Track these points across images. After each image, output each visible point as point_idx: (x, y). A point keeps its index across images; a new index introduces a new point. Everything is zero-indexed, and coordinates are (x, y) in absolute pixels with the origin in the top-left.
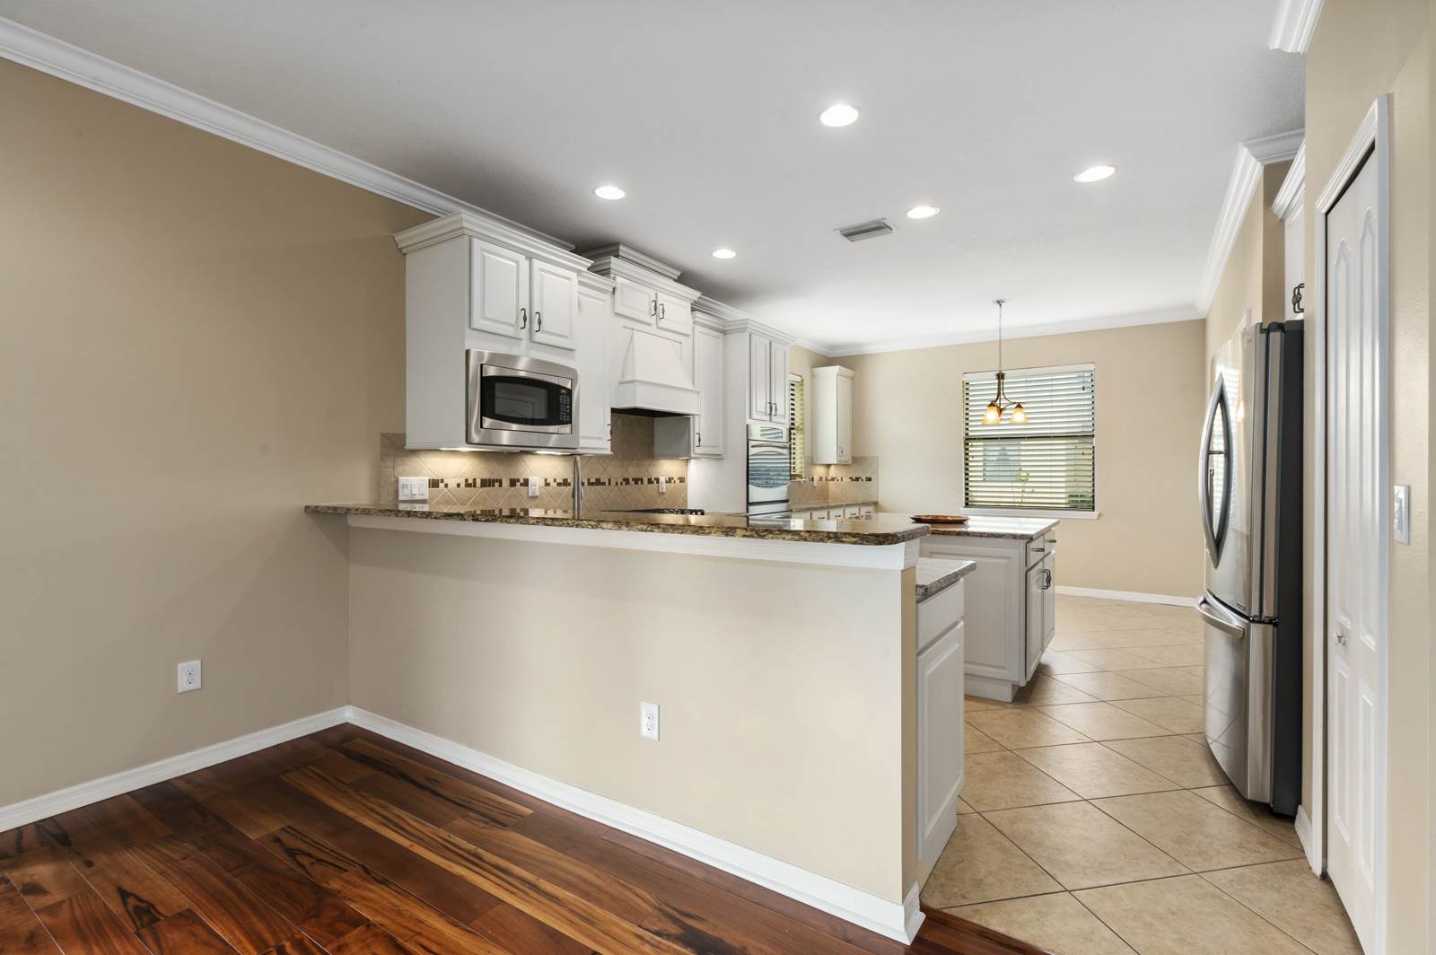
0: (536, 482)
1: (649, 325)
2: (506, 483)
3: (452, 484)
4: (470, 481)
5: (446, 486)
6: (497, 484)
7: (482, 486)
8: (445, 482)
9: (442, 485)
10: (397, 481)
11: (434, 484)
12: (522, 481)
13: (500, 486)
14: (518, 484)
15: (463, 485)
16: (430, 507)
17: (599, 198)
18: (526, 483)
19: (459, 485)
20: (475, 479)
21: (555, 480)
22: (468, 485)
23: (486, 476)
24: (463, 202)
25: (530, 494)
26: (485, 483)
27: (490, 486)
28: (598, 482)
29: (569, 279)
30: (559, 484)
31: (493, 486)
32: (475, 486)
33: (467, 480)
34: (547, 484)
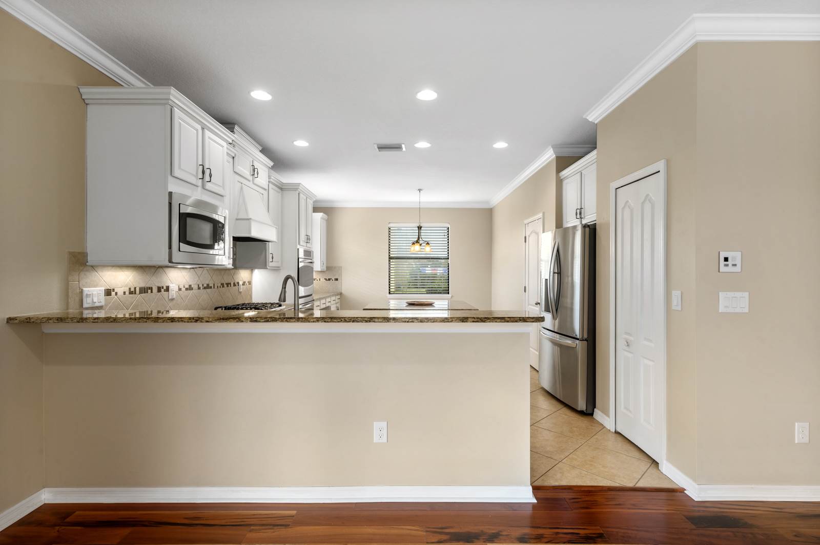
0: (174, 287)
1: (249, 181)
2: (155, 290)
3: (120, 291)
4: (132, 289)
5: (116, 294)
6: (149, 291)
7: (140, 293)
8: (116, 291)
9: (113, 293)
10: (82, 292)
11: (108, 292)
12: (165, 288)
13: (152, 292)
14: (162, 290)
15: (127, 293)
16: (105, 313)
17: (252, 97)
18: (167, 289)
19: (125, 293)
20: (135, 288)
21: (184, 287)
22: (131, 293)
23: (143, 285)
24: (131, 71)
25: (170, 298)
26: (144, 290)
27: (145, 293)
28: (208, 287)
29: (223, 147)
30: (187, 289)
31: (147, 292)
32: (135, 293)
33: (130, 289)
34: (180, 289)
